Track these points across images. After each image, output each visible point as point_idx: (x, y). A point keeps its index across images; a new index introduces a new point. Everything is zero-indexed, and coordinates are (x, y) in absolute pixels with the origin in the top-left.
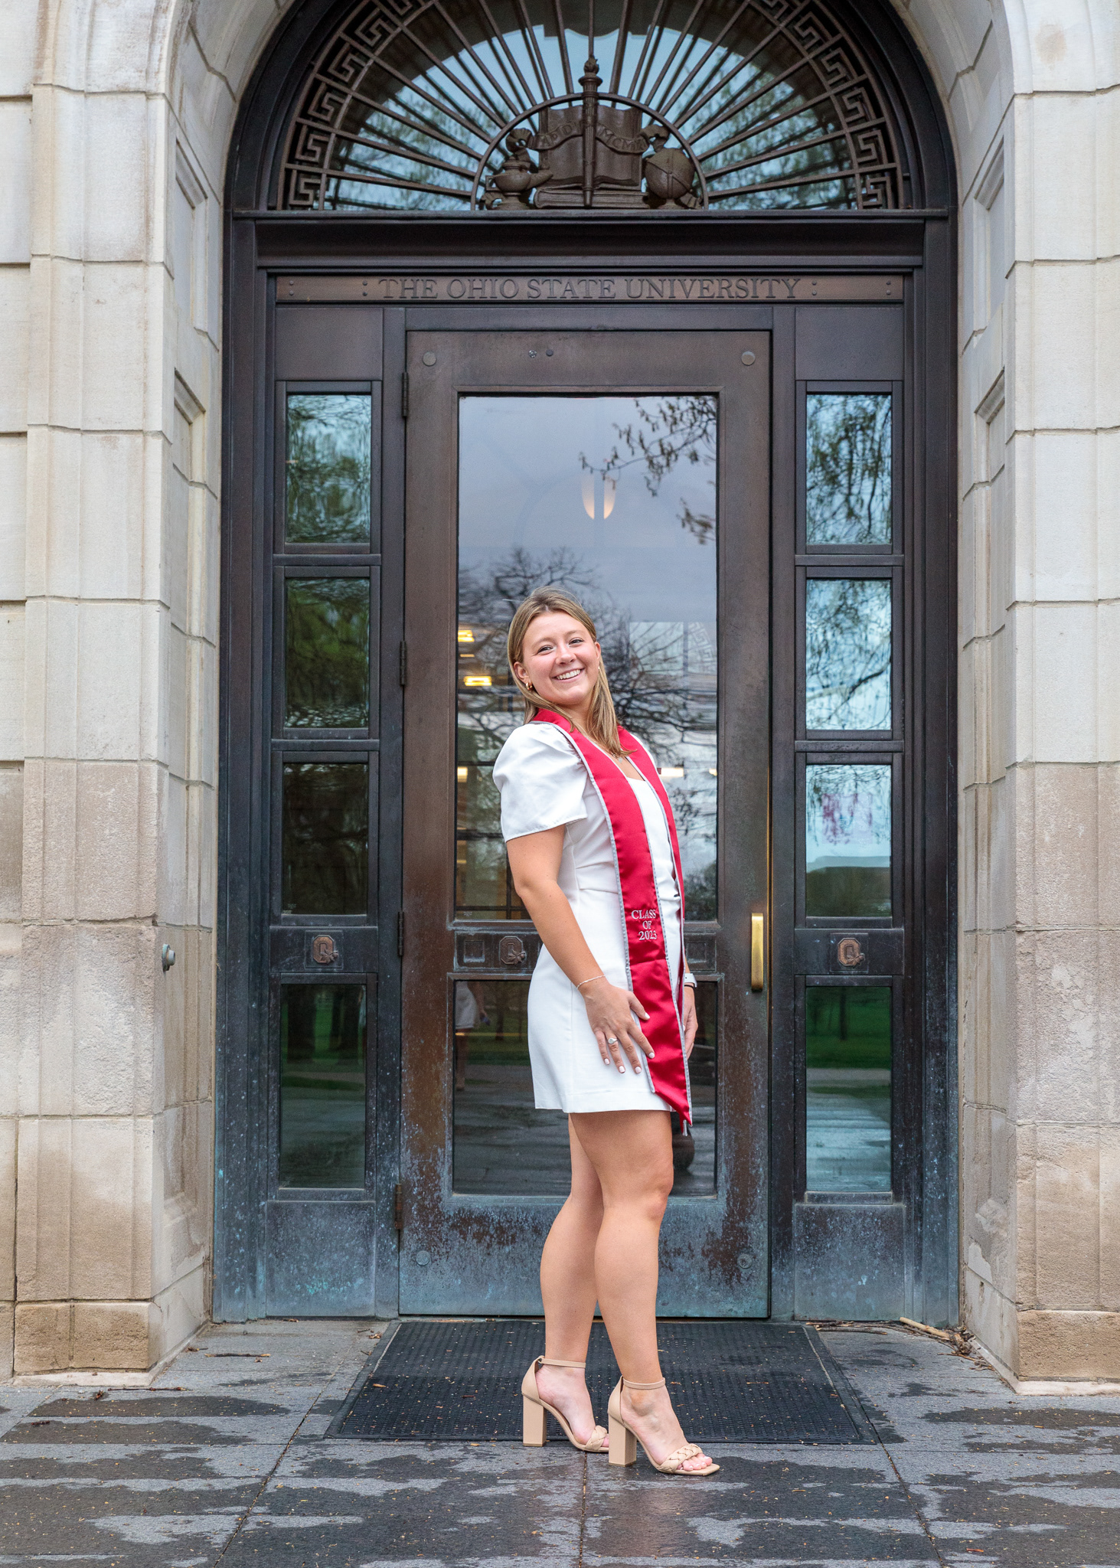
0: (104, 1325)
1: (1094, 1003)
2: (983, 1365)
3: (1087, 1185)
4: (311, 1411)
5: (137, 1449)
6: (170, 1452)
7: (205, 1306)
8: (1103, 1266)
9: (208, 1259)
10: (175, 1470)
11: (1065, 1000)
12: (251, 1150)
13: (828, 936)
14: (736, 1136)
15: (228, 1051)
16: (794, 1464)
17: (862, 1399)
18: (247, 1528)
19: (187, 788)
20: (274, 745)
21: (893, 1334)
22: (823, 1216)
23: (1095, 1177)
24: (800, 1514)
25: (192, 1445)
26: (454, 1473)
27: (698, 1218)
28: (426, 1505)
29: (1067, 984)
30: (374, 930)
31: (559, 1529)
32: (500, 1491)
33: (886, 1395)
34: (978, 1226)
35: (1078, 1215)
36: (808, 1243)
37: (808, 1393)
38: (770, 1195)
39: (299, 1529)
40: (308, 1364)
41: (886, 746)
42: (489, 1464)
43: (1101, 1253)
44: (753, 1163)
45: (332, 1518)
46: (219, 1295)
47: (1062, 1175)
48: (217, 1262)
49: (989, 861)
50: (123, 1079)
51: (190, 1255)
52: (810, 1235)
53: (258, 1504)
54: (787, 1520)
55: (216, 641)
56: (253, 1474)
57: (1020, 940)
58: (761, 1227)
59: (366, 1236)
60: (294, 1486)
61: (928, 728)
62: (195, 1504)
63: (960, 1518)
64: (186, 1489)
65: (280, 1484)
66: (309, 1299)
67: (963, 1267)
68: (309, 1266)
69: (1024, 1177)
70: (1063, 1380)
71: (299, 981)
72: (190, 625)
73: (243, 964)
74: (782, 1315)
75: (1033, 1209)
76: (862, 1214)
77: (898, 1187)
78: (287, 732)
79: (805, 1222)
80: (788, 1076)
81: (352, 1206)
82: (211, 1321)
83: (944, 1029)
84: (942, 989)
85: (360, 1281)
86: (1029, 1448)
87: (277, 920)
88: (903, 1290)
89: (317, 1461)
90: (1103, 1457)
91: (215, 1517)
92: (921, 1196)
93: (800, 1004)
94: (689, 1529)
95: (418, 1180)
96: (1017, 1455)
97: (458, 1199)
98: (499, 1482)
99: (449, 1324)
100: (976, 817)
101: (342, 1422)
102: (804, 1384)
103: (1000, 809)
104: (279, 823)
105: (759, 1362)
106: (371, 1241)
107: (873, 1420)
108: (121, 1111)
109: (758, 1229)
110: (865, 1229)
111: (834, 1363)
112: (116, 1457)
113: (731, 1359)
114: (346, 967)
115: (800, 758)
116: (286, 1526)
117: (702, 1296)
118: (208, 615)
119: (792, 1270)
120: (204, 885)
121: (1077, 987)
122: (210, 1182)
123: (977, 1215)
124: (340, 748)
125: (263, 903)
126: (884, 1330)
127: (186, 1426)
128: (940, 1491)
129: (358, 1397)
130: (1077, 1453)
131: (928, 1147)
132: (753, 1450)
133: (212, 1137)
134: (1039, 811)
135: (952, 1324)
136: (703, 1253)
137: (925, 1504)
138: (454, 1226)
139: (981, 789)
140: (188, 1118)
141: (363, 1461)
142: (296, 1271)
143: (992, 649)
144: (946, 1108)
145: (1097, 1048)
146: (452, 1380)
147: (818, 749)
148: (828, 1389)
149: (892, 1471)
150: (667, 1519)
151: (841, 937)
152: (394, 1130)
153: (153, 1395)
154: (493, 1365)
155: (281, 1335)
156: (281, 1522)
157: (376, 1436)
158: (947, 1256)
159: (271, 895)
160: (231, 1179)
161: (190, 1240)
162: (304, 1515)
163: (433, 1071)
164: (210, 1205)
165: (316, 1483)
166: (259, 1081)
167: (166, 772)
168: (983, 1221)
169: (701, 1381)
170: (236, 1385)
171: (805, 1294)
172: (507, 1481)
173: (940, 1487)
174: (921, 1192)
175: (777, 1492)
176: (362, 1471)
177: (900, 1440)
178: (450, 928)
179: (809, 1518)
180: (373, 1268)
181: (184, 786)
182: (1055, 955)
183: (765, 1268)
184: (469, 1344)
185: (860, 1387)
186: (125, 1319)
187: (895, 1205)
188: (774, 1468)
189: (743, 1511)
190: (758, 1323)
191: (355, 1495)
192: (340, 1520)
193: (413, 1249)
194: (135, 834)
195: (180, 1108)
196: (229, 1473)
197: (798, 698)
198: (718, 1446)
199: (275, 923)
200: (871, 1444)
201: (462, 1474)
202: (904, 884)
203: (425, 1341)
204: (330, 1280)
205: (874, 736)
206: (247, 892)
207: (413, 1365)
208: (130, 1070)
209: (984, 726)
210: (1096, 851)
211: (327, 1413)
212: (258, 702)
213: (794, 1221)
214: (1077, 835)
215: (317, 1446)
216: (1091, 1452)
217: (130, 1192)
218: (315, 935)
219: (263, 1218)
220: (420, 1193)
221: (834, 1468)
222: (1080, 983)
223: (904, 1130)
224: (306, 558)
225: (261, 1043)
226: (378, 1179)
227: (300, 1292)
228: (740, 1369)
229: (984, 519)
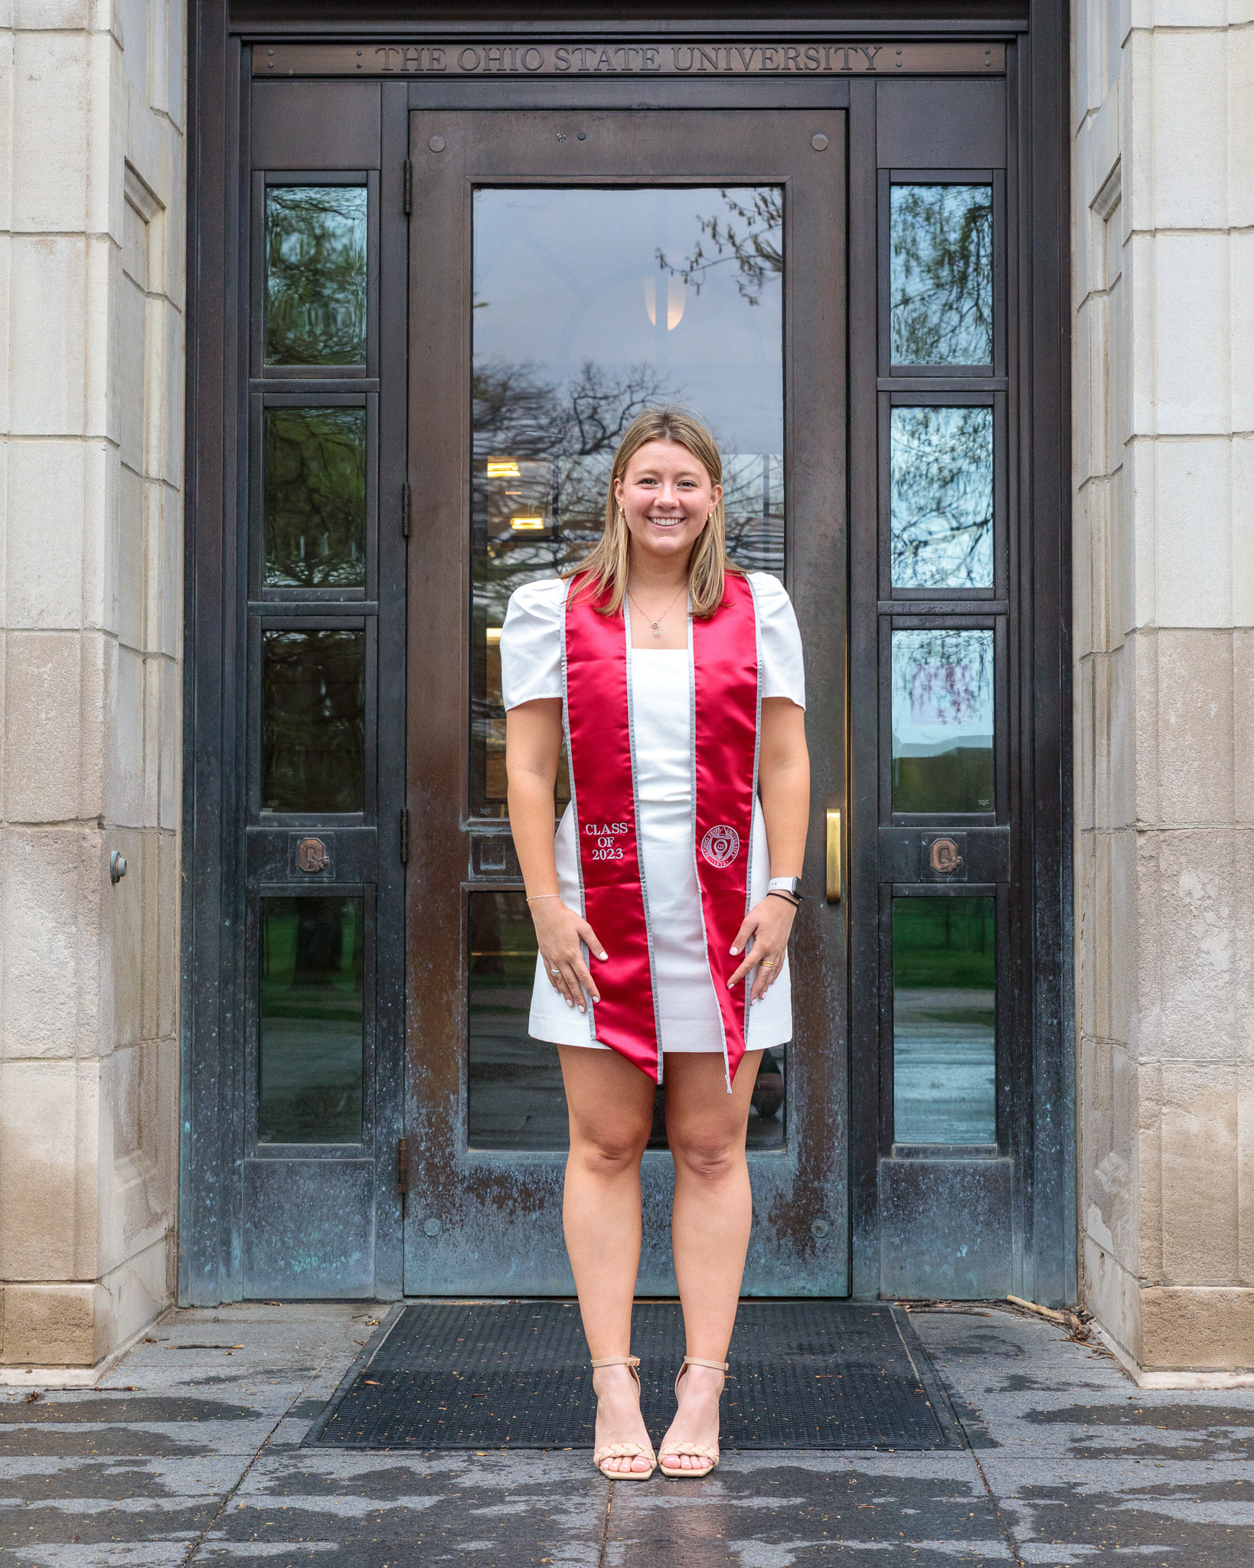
0: (40, 1311)
1: (1230, 916)
2: (1103, 1353)
3: (1223, 1136)
4: (288, 1414)
5: (72, 1463)
6: (113, 1466)
7: (168, 1287)
8: (1242, 1233)
9: (172, 1230)
10: (118, 1488)
11: (1196, 912)
12: (222, 1097)
13: (919, 836)
14: (809, 1078)
15: (196, 978)
16: (864, 1475)
17: (953, 1395)
18: (199, 1557)
19: (144, 662)
20: (250, 609)
21: (997, 1315)
22: (913, 1175)
23: (1233, 1126)
24: (866, 1535)
25: (141, 1457)
26: (455, 1488)
27: (763, 1177)
28: (416, 1528)
29: (1198, 893)
30: (373, 831)
31: (575, 1555)
32: (507, 1510)
33: (982, 1390)
34: (1098, 1185)
35: (1212, 1171)
36: (897, 1207)
37: (888, 1387)
38: (850, 1148)
39: (261, 1558)
40: (289, 1356)
41: (987, 607)
42: (497, 1478)
43: (1240, 1218)
44: (830, 1110)
45: (302, 1545)
46: (186, 1273)
47: (1193, 1124)
48: (183, 1234)
49: (1109, 746)
50: (64, 1015)
51: (148, 1226)
52: (898, 1197)
53: (213, 1529)
54: (850, 1543)
55: (179, 482)
56: (211, 1491)
57: (1141, 841)
58: (840, 1187)
59: (364, 1201)
60: (259, 1506)
61: (1037, 587)
62: (138, 1529)
63: (1057, 1538)
64: (129, 1510)
65: (242, 1503)
66: (295, 1275)
67: (1082, 1235)
68: (295, 1238)
69: (1148, 1127)
70: (1194, 1370)
71: (282, 894)
72: (147, 464)
73: (214, 874)
74: (865, 1293)
75: (1158, 1165)
76: (961, 1171)
77: (1003, 1136)
78: (266, 593)
79: (893, 1182)
80: (872, 1005)
81: (347, 1164)
82: (176, 1306)
83: (1058, 947)
84: (1055, 899)
85: (357, 1255)
86: (1148, 1453)
87: (255, 820)
88: (1011, 1263)
89: (290, 1476)
90: (1235, 1463)
91: (161, 1544)
92: (1032, 1149)
93: (885, 919)
94: (730, 1555)
95: (427, 1134)
96: (1131, 1462)
97: (474, 1157)
98: (507, 1499)
99: (463, 1307)
100: (1094, 693)
101: (323, 1427)
102: (884, 1378)
103: (1121, 684)
104: (257, 703)
105: (833, 1351)
106: (370, 1207)
107: (964, 1421)
108: (61, 1053)
109: (836, 1189)
110: (964, 1188)
111: (923, 1351)
112: (48, 1472)
113: (800, 1347)
114: (337, 878)
115: (884, 621)
116: (246, 1554)
117: (769, 1272)
118: (170, 453)
119: (877, 1238)
120: (165, 778)
121: (1209, 897)
122: (174, 1136)
123: (1097, 1172)
124: (332, 612)
125: (238, 799)
126: (987, 1310)
127: (135, 1434)
128: (1035, 1507)
129: (345, 1397)
130: (1205, 1458)
131: (1039, 1089)
132: (816, 1458)
133: (177, 1082)
134: (1164, 686)
135: (1069, 1303)
136: (770, 1220)
137: (1017, 1522)
138: (470, 1189)
139: (1099, 659)
140: (145, 1060)
141: (345, 1475)
142: (279, 1244)
143: (1112, 491)
144: (1060, 1043)
145: (1233, 971)
146: (461, 1375)
147: (906, 610)
148: (913, 1383)
149: (981, 1482)
150: (706, 1543)
151: (936, 837)
152: (397, 1071)
153: (97, 1396)
154: (512, 1357)
155: (260, 1322)
156: (240, 1550)
157: (364, 1444)
158: (1062, 1221)
159: (248, 790)
160: (199, 1134)
161: (148, 1208)
162: (269, 1541)
163: (444, 1002)
164: (174, 1165)
165: (286, 1502)
166: (234, 1015)
167: (115, 643)
168: (1104, 1179)
169: (761, 1374)
170: (199, 1383)
171: (892, 1268)
172: (516, 1498)
173: (1037, 1501)
174: (1031, 1144)
175: (840, 1509)
176: (343, 1487)
177: (994, 1444)
178: (464, 828)
179: (875, 1541)
180: (372, 1239)
181: (141, 660)
182: (1183, 860)
183: (845, 1237)
184: (486, 1331)
185: (952, 1379)
186: (66, 1304)
187: (1001, 1160)
188: (839, 1480)
189: (797, 1532)
190: (834, 1303)
191: (331, 1516)
192: (312, 1546)
193: (420, 1216)
194: (76, 719)
195: (136, 1048)
196: (182, 1491)
197: (881, 550)
198: (774, 1453)
199: (253, 824)
200: (958, 1449)
201: (464, 1490)
202: (1009, 773)
203: (432, 1327)
204: (320, 1254)
205: (971, 595)
206: (218, 786)
207: (416, 1357)
208: (71, 1003)
209: (1103, 583)
210: (1231, 735)
211: (307, 1416)
212: (231, 556)
213: (879, 1180)
214: (1208, 715)
215: (291, 1457)
216: (1221, 1457)
217: (72, 1149)
218: (301, 837)
219: (239, 1181)
220: (428, 1149)
221: (911, 1481)
222: (1213, 893)
223: (1011, 1070)
224: (286, 384)
225: (235, 969)
226: (378, 1132)
227: (284, 1270)
228: (809, 1359)
229: (1101, 335)
